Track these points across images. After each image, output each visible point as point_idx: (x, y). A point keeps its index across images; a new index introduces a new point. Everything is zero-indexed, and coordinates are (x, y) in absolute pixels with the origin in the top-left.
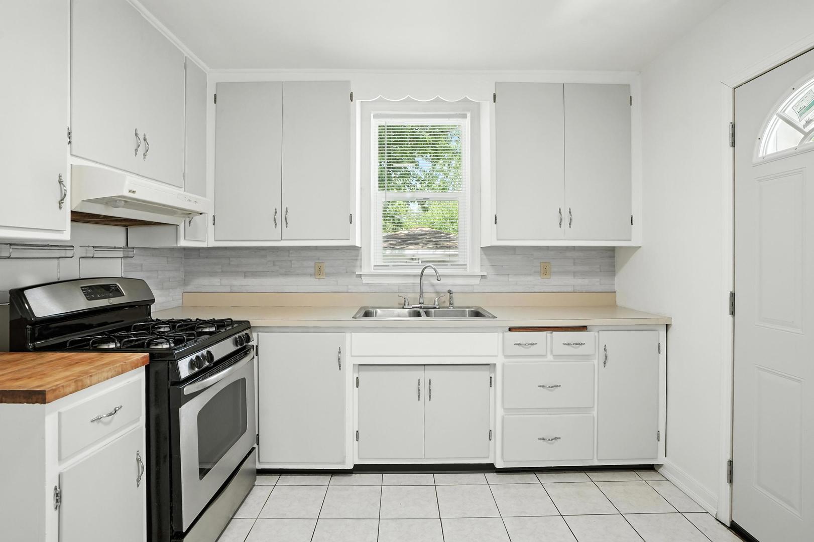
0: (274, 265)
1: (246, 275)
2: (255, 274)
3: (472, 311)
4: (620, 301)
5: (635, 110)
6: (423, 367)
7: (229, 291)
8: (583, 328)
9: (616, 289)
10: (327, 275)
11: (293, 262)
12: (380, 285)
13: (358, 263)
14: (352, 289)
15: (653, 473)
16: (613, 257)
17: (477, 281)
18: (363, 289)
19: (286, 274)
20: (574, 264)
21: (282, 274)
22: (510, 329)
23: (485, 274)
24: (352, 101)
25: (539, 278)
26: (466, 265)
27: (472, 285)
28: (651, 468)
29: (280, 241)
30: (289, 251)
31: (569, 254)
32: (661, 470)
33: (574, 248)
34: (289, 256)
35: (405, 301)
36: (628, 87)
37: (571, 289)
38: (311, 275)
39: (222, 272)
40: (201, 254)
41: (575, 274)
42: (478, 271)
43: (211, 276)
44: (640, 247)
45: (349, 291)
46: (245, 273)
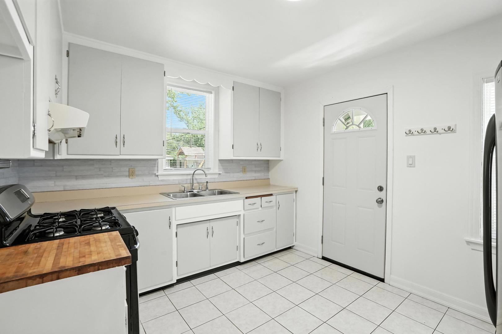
0: (100, 170)
1: (77, 178)
2: (84, 177)
3: (219, 191)
4: (272, 182)
5: (282, 103)
6: (209, 221)
7: (63, 190)
8: (271, 195)
9: (270, 177)
10: (138, 176)
11: (113, 168)
12: (169, 180)
13: (156, 168)
14: (152, 183)
15: (291, 249)
16: (268, 164)
17: (216, 176)
18: (158, 183)
19: (108, 176)
20: (255, 167)
21: (105, 176)
22: (246, 198)
23: (221, 172)
24: (165, 76)
25: (242, 174)
26: (210, 168)
27: (215, 178)
28: (290, 248)
29: (119, 155)
30: (111, 161)
31: (253, 163)
32: (294, 248)
33: (255, 160)
34: (111, 165)
35: (185, 188)
36: (280, 93)
37: (254, 178)
38: (126, 176)
39: (56, 176)
40: (35, 164)
41: (255, 171)
42: (217, 171)
43: (46, 180)
44: (282, 160)
45: (151, 185)
46: (76, 176)
